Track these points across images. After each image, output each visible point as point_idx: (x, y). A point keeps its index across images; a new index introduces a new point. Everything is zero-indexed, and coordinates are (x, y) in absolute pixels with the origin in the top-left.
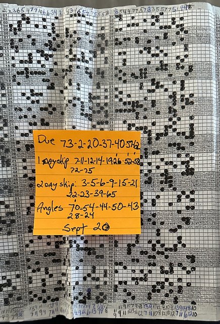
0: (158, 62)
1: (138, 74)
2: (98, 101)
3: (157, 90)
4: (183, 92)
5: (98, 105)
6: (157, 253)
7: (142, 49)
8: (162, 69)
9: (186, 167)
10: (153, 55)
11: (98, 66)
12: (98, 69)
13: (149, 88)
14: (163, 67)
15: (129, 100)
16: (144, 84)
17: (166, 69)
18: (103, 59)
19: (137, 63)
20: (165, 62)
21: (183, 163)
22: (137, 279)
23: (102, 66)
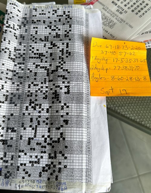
0: (55, 33)
1: (43, 39)
2: (19, 52)
3: (53, 48)
4: (67, 49)
5: (19, 54)
6: (47, 144)
7: (47, 26)
8: (57, 37)
9: (67, 89)
10: (52, 30)
11: (21, 34)
12: (21, 35)
13: (49, 46)
14: (58, 36)
15: (37, 52)
16: (47, 45)
17: (59, 37)
18: (25, 30)
19: (43, 33)
20: (59, 33)
21: (66, 87)
22: (33, 162)
23: (24, 33)
